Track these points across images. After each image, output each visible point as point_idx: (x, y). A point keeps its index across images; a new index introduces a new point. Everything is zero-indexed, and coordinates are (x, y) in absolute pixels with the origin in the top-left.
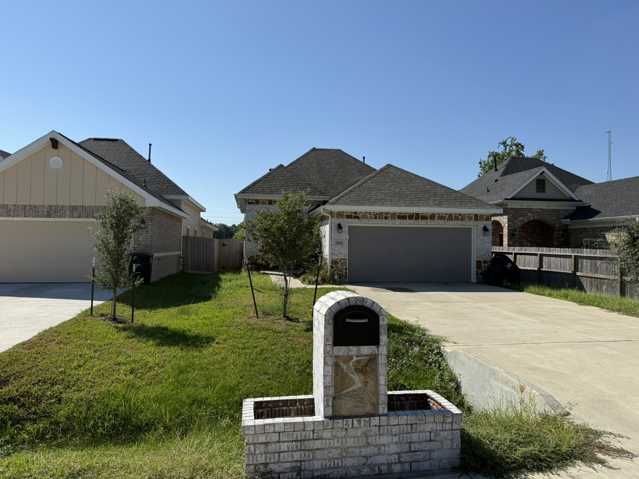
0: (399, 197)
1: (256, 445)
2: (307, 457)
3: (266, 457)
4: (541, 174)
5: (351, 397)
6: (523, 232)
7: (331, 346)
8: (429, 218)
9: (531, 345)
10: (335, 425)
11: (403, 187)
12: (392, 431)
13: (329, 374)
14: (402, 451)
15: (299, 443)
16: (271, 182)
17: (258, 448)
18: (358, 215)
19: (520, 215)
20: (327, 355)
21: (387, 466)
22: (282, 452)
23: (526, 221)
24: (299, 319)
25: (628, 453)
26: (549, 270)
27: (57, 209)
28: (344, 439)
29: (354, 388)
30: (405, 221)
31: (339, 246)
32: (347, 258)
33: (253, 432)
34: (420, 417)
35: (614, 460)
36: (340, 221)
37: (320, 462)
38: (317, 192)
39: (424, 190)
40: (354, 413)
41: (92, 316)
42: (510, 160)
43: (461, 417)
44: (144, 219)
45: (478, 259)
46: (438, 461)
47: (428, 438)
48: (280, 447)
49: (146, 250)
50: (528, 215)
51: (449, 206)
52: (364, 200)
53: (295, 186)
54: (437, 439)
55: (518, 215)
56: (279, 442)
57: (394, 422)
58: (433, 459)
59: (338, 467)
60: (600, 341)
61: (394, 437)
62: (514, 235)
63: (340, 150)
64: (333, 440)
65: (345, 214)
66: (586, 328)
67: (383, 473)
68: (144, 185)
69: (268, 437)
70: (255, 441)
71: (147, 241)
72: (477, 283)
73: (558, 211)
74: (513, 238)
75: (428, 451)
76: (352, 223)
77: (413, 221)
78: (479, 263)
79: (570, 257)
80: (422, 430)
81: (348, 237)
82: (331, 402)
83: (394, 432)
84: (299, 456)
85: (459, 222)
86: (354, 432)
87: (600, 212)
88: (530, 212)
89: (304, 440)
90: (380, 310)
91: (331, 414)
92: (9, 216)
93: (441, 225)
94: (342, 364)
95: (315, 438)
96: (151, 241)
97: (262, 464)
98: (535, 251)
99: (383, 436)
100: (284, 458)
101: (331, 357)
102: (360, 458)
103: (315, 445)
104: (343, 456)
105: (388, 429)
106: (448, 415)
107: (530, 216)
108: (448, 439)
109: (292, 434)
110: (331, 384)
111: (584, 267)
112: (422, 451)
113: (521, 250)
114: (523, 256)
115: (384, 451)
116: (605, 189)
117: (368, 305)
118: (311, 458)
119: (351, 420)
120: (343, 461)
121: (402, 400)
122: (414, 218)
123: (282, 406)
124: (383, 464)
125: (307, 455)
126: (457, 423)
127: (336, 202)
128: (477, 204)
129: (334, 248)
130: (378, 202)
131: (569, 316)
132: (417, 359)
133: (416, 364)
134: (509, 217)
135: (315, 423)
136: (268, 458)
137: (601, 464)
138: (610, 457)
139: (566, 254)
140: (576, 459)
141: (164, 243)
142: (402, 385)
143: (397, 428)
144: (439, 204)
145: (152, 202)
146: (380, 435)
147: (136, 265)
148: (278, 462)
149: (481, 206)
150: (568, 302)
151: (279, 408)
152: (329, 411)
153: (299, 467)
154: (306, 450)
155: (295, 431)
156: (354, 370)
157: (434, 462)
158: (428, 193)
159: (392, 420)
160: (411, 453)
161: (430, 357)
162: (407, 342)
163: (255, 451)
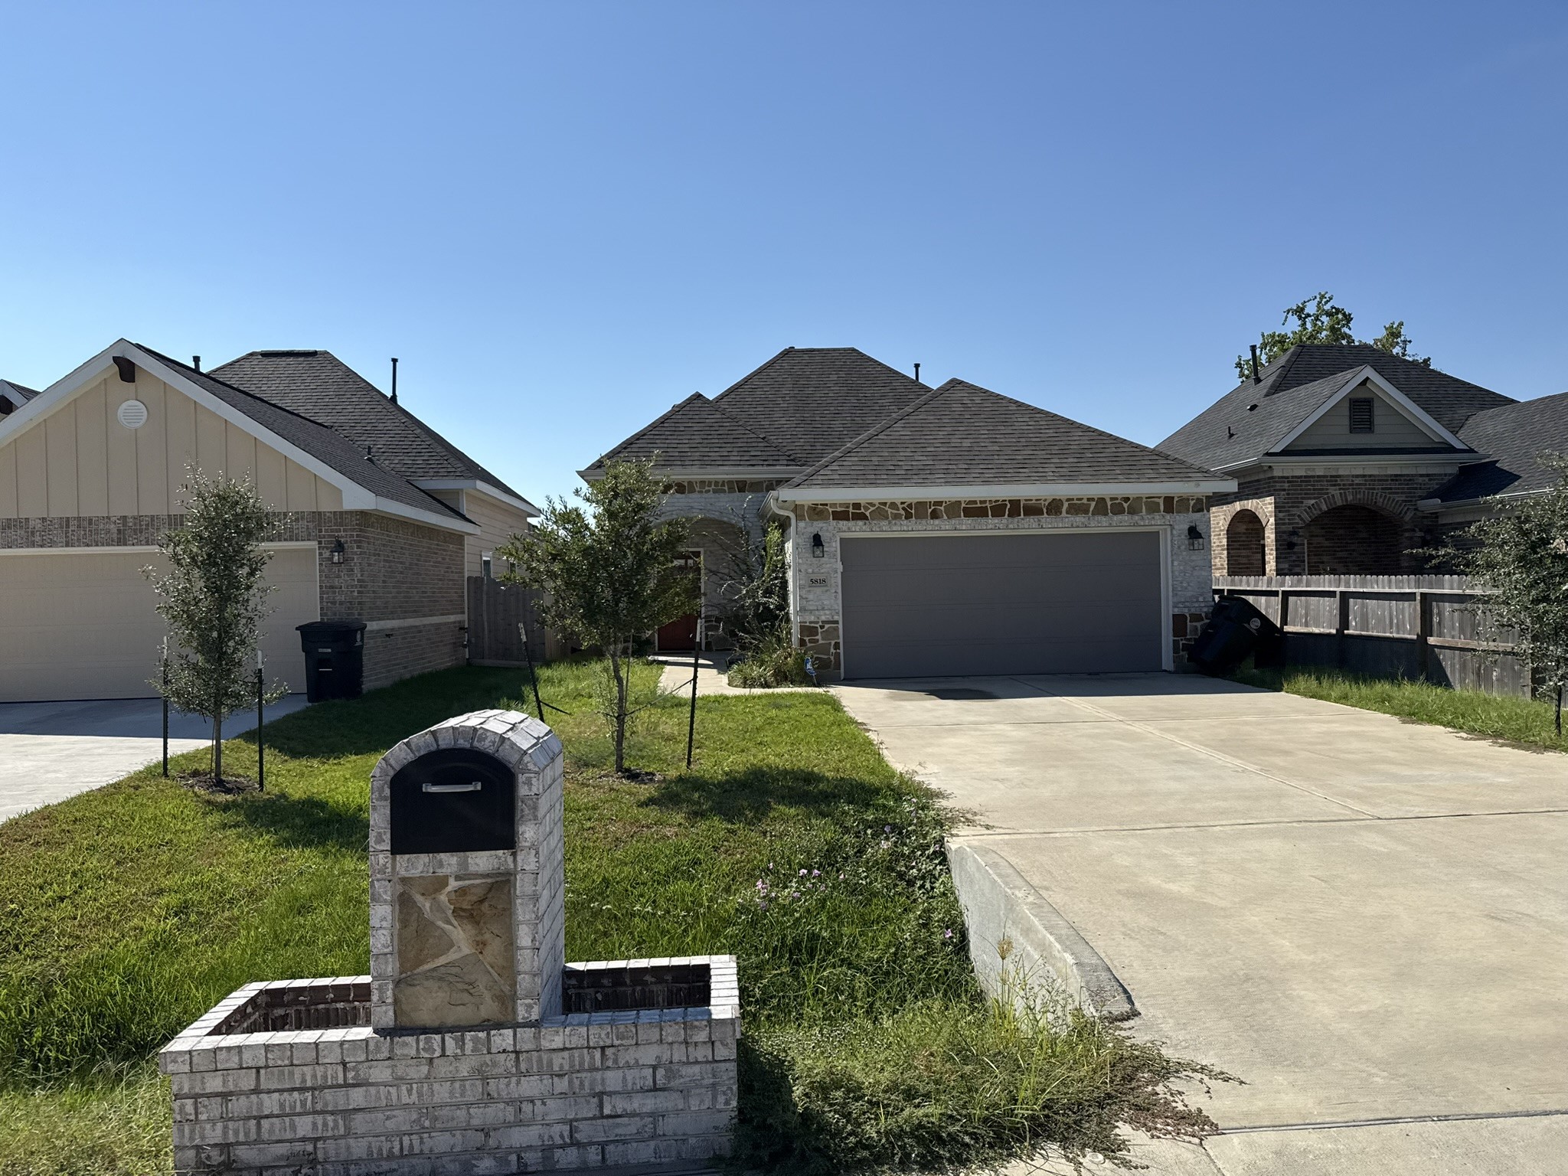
0: (969, 462)
1: (199, 1100)
2: (330, 1129)
3: (226, 1127)
4: (1359, 385)
5: (441, 979)
6: (1323, 536)
7: (389, 854)
8: (1045, 511)
9: (1187, 830)
10: (398, 1051)
11: (983, 436)
12: (550, 1063)
13: (385, 924)
14: (579, 1116)
15: (309, 1095)
16: (669, 437)
17: (205, 1106)
18: (863, 510)
19: (1305, 494)
20: (379, 876)
21: (540, 1154)
22: (267, 1117)
23: (1324, 508)
24: (654, 775)
25: (1206, 1121)
26: (1363, 633)
27: (141, 525)
28: (425, 1085)
29: (452, 956)
30: (983, 520)
31: (818, 590)
32: (839, 618)
33: (187, 1069)
34: (622, 1029)
35: (1155, 1140)
36: (818, 526)
37: (363, 1143)
38: (781, 458)
39: (1038, 440)
40: (450, 1020)
41: (167, 776)
42: (1293, 354)
43: (731, 1028)
44: (343, 540)
45: (1177, 611)
46: (676, 1140)
47: (650, 1082)
48: (261, 1104)
49: (348, 615)
50: (1327, 493)
51: (1095, 478)
52: (877, 472)
53: (729, 445)
54: (673, 1084)
55: (1301, 494)
56: (257, 1091)
57: (553, 1043)
58: (664, 1135)
59: (412, 1154)
60: (1379, 818)
61: (556, 1079)
62: (1291, 545)
63: (853, 350)
64: (398, 1086)
65: (831, 510)
66: (1369, 785)
67: (530, 1169)
68: (369, 459)
69: (230, 1078)
70: (197, 1090)
71: (351, 592)
72: (1175, 672)
73: (1410, 480)
74: (1289, 553)
75: (651, 1114)
76: (849, 530)
77: (1005, 520)
78: (1179, 621)
79: (1410, 597)
80: (632, 1062)
81: (840, 567)
82: (389, 993)
84: (310, 1127)
85: (1126, 517)
86: (451, 1068)
87: (1518, 477)
88: (1335, 485)
89: (323, 1088)
90: (521, 759)
91: (391, 1024)
92: (33, 545)
93: (1078, 527)
94: (419, 898)
95: (351, 1082)
96: (359, 592)
97: (216, 1145)
98: (1330, 586)
99: (527, 1078)
100: (271, 1131)
101: (389, 881)
102: (470, 1133)
103: (351, 1101)
104: (423, 1128)
105: (540, 1061)
106: (696, 1023)
107: (1333, 496)
108: (702, 1086)
109: (292, 1074)
110: (391, 948)
111: (1447, 622)
112: (634, 1115)
113: (1299, 582)
114: (1303, 598)
115: (531, 1115)
116: (1537, 418)
117: (486, 746)
118: (342, 1131)
119: (438, 1037)
120: (425, 1140)
121: (645, 983)
122: (1007, 513)
123: (333, 1001)
124: (530, 1147)
125: (331, 1124)
126: (727, 1045)
127: (807, 482)
128: (1170, 471)
129: (806, 596)
130: (915, 477)
131: (1353, 753)
132: (878, 869)
133: (871, 883)
134: (1278, 500)
135: (346, 1046)
136: (231, 1132)
137: (1107, 1153)
138: (1149, 1134)
139: (1402, 591)
140: (1050, 1137)
141: (405, 597)
142: (814, 937)
143: (563, 1058)
144: (1072, 474)
145: (357, 498)
146: (520, 1074)
147: (320, 650)
148: (256, 1142)
149: (1181, 475)
150: (1380, 715)
151: (327, 1006)
152: (385, 1016)
153: (309, 1154)
154: (327, 1112)
155: (296, 1065)
156: (451, 911)
157: (665, 1143)
158: (1047, 447)
159: (549, 1037)
160: (605, 1120)
161: (914, 864)
162: (871, 827)
163: (196, 1114)
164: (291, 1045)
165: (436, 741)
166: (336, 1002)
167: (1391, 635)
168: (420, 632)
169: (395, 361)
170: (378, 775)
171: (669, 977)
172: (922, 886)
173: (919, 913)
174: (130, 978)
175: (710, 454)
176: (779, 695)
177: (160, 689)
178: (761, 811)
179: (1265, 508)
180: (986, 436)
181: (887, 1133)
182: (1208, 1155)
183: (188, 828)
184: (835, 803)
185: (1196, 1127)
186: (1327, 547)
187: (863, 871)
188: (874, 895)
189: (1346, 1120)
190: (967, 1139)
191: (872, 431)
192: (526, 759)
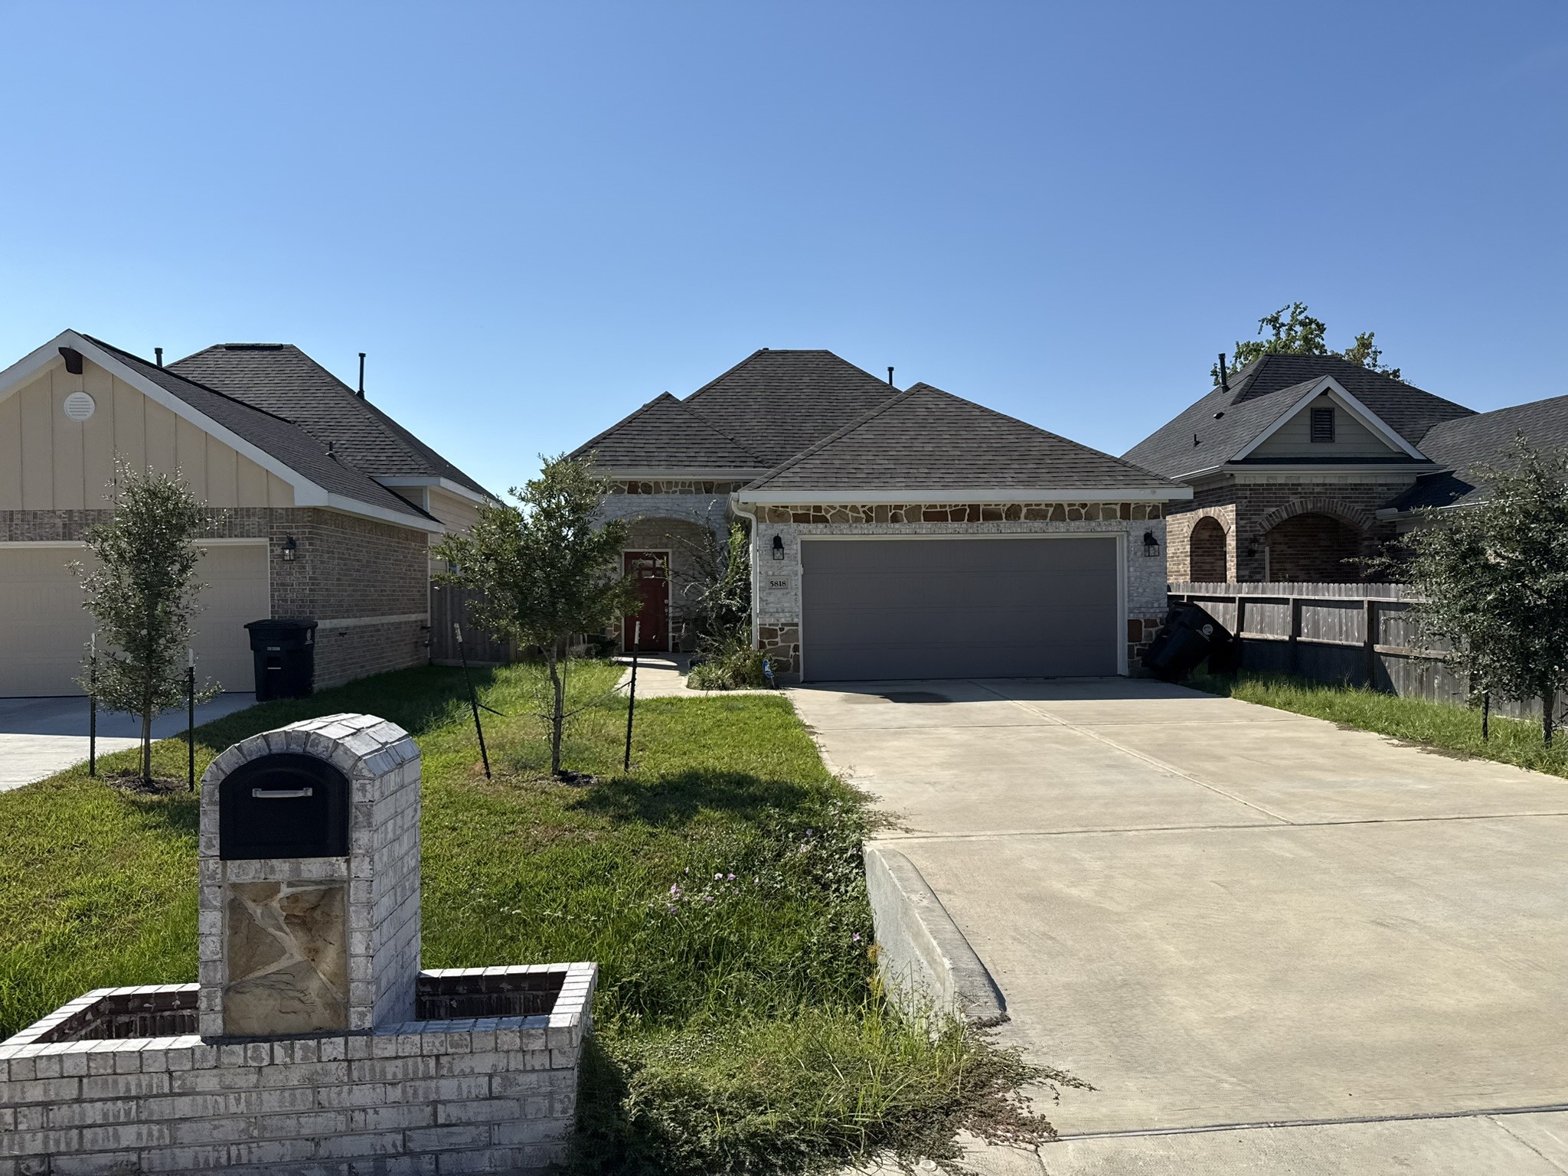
0: (930, 466)
1: (18, 1110)
2: (154, 1138)
3: (46, 1137)
4: (1321, 394)
5: (271, 987)
6: (1284, 543)
7: (221, 860)
8: (1004, 516)
9: (1103, 834)
10: (225, 1060)
11: (945, 441)
12: (383, 1072)
13: (214, 931)
14: (413, 1125)
15: (133, 1104)
16: (637, 437)
17: (25, 1116)
18: (823, 513)
19: (1268, 502)
20: (210, 881)
21: (372, 1164)
22: (90, 1126)
23: (1285, 516)
24: (590, 778)
25: (1047, 1127)
26: (1315, 640)
27: (87, 520)
28: (254, 1095)
29: (283, 963)
30: (943, 524)
31: (779, 593)
32: (799, 620)
34: (456, 1037)
35: (992, 1148)
36: (778, 529)
37: (189, 1153)
38: (748, 459)
39: (1000, 445)
40: (281, 1029)
41: (93, 776)
42: (1261, 363)
43: (568, 1035)
44: (294, 537)
45: (1132, 617)
46: (512, 1149)
47: (485, 1091)
48: (83, 1115)
49: (300, 613)
50: (1288, 502)
51: (1054, 484)
52: (838, 475)
53: (696, 446)
54: (509, 1092)
55: (1262, 502)
56: (79, 1100)
57: (386, 1051)
58: (500, 1144)
59: (239, 1164)
60: (1293, 824)
61: (389, 1088)
62: (1251, 553)
63: (827, 352)
64: (226, 1096)
65: (791, 512)
66: (1292, 790)
68: (330, 455)
69: (52, 1087)
70: (17, 1100)
71: (303, 589)
72: (1130, 677)
73: (1369, 489)
74: (1251, 560)
75: (486, 1123)
76: (810, 533)
77: (964, 524)
78: (1134, 626)
79: (1357, 605)
80: (468, 1070)
81: (800, 569)
82: (218, 1001)
83: (389, 1077)
84: (133, 1137)
85: (1082, 523)
86: (281, 1077)
87: (1471, 488)
88: (1295, 494)
89: (147, 1097)
90: (355, 765)
91: (220, 1032)
93: (1036, 532)
94: (250, 905)
95: (177, 1091)
96: (310, 590)
97: (36, 1155)
98: (1284, 593)
99: (359, 1087)
100: (94, 1141)
101: (220, 887)
102: (300, 1143)
103: (176, 1110)
104: (251, 1138)
105: (372, 1070)
106: (533, 1032)
107: (1294, 504)
108: (539, 1094)
109: (115, 1082)
110: (220, 955)
111: (1393, 631)
112: (468, 1124)
113: (1256, 588)
114: (1259, 605)
115: (362, 1124)
116: (1494, 430)
117: (319, 751)
118: (167, 1141)
119: (267, 1046)
120: (253, 1150)
121: (502, 990)
122: (966, 517)
123: (180, 1008)
124: (362, 1157)
125: (156, 1134)
126: (565, 1052)
127: (768, 484)
128: (1127, 478)
129: (765, 599)
130: (875, 480)
131: (1282, 759)
132: (794, 873)
133: (786, 886)
134: (1240, 508)
135: (171, 1054)
136: (51, 1142)
137: (940, 1160)
138: (987, 1140)
139: (1351, 599)
140: (889, 1145)
141: (361, 595)
142: (721, 941)
143: (397, 1067)
144: (1031, 479)
145: (309, 494)
146: (352, 1083)
147: (269, 649)
148: (78, 1152)
149: (1136, 482)
150: (1320, 721)
151: (173, 1013)
152: (213, 1024)
153: (135, 1163)
154: (152, 1122)
155: (120, 1074)
156: (283, 918)
157: (500, 1152)
158: (1007, 453)
159: (381, 1045)
160: (439, 1130)
161: (831, 867)
162: (793, 831)
163: (16, 1124)
164: (114, 1054)
165: (268, 745)
166: (182, 1009)
167: (1340, 643)
168: (379, 630)
169: (362, 356)
170: (208, 779)
171: (526, 985)
172: (837, 890)
173: (829, 916)
174: (20, 982)
175: (677, 455)
176: (734, 698)
177: (86, 686)
178: (686, 814)
179: (1226, 515)
180: (948, 441)
181: (722, 1141)
182: (1041, 1162)
183: (105, 829)
184: (762, 807)
185: (1035, 1134)
186: (1291, 554)
187: (779, 875)
188: (789, 898)
189: (1184, 1126)
190: (803, 1147)
191: (835, 434)
192: (361, 765)
